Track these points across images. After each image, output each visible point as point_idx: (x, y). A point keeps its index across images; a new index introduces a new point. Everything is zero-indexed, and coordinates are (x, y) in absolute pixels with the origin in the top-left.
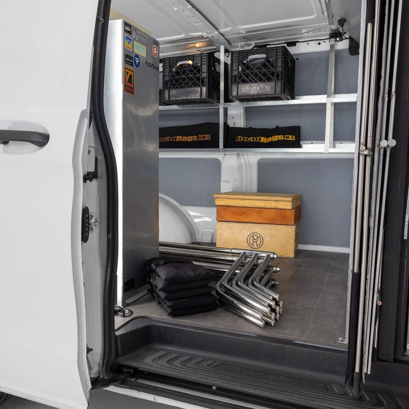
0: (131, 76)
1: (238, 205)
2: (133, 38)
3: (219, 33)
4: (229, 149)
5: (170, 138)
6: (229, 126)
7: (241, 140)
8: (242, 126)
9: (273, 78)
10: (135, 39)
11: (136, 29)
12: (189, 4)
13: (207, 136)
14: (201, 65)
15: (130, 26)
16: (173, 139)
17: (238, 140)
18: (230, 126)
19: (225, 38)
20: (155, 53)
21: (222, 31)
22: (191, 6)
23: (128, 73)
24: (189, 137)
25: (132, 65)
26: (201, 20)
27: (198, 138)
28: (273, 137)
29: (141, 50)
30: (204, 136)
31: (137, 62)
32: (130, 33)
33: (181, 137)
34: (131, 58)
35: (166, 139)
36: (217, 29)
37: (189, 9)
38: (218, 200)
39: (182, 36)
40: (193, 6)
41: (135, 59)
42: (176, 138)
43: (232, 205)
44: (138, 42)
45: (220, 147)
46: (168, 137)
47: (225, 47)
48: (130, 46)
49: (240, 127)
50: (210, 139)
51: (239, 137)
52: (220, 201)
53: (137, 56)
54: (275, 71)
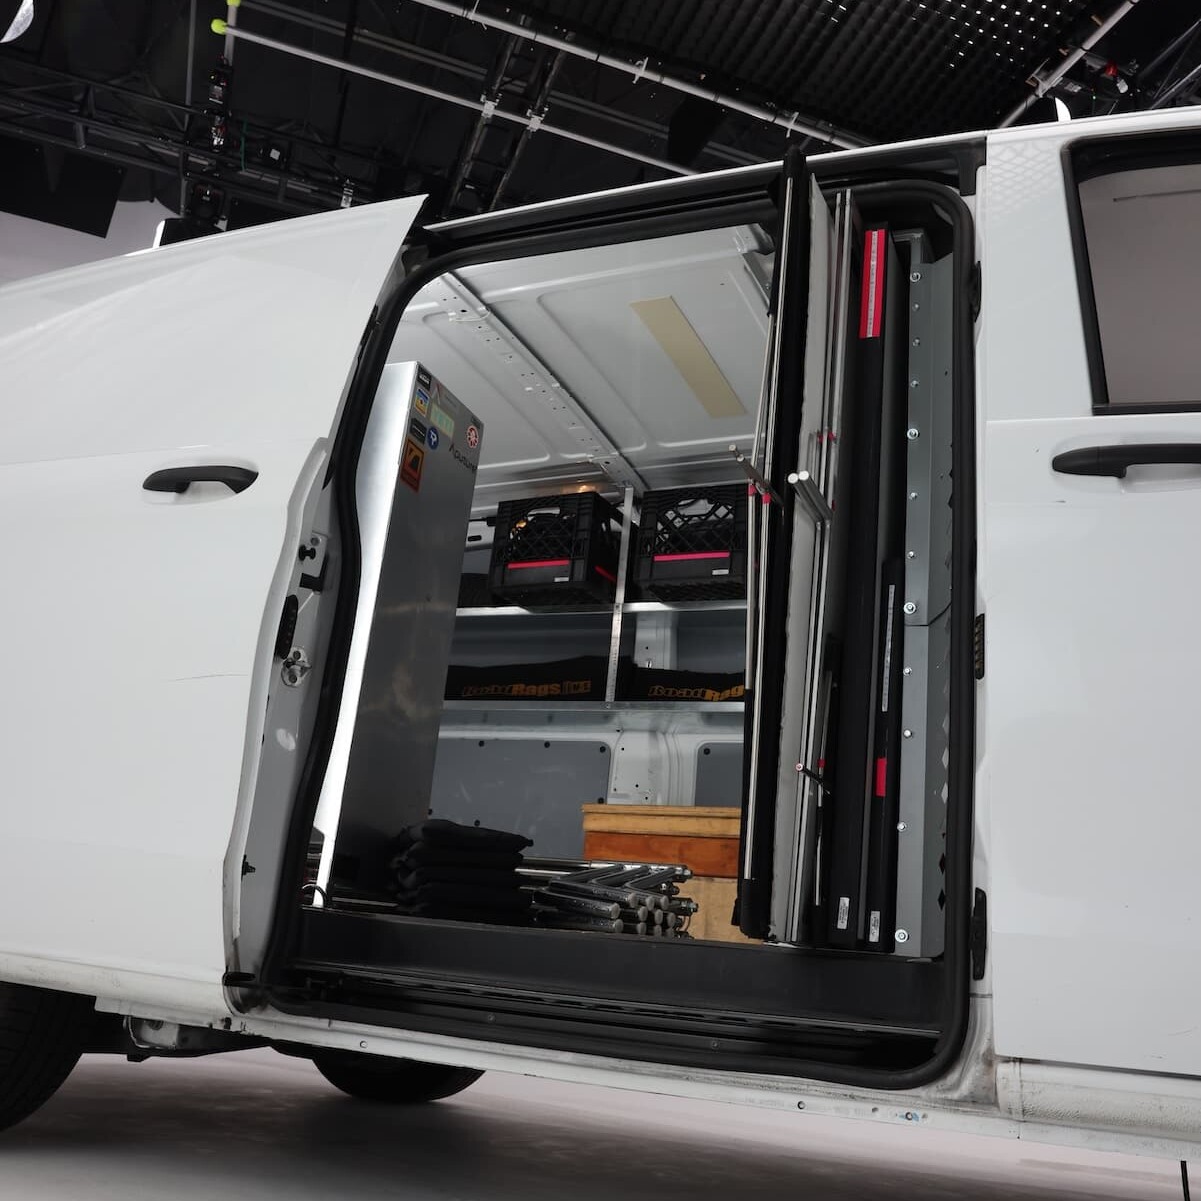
0: (416, 458)
1: (638, 831)
2: (433, 397)
3: (621, 454)
4: (628, 703)
5: (496, 688)
6: (636, 665)
7: (659, 692)
8: (667, 667)
9: (727, 544)
10: (435, 401)
11: (440, 386)
12: (554, 380)
13: (582, 683)
14: (579, 515)
15: (429, 376)
16: (503, 690)
17: (652, 692)
18: (640, 666)
19: (636, 472)
20: (473, 439)
21: (628, 450)
22: (558, 385)
23: (411, 450)
24: (541, 687)
25: (422, 440)
26: (580, 418)
27: (561, 688)
28: (734, 689)
29: (444, 424)
30: (576, 683)
31: (435, 440)
32: (427, 387)
33: (522, 686)
34: (424, 429)
35: (488, 689)
36: (617, 447)
37: (556, 391)
38: (592, 816)
39: (544, 460)
40: (563, 385)
41: (430, 433)
42: (512, 688)
43: (622, 830)
44: (440, 406)
45: (607, 700)
46: (494, 686)
47: (635, 491)
48: (424, 407)
49: (661, 668)
50: (588, 691)
51: (657, 688)
52: (595, 819)
53: (434, 429)
54: (732, 531)
